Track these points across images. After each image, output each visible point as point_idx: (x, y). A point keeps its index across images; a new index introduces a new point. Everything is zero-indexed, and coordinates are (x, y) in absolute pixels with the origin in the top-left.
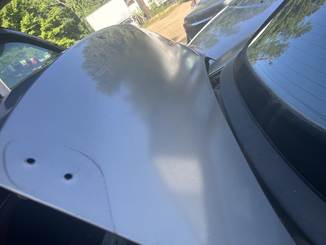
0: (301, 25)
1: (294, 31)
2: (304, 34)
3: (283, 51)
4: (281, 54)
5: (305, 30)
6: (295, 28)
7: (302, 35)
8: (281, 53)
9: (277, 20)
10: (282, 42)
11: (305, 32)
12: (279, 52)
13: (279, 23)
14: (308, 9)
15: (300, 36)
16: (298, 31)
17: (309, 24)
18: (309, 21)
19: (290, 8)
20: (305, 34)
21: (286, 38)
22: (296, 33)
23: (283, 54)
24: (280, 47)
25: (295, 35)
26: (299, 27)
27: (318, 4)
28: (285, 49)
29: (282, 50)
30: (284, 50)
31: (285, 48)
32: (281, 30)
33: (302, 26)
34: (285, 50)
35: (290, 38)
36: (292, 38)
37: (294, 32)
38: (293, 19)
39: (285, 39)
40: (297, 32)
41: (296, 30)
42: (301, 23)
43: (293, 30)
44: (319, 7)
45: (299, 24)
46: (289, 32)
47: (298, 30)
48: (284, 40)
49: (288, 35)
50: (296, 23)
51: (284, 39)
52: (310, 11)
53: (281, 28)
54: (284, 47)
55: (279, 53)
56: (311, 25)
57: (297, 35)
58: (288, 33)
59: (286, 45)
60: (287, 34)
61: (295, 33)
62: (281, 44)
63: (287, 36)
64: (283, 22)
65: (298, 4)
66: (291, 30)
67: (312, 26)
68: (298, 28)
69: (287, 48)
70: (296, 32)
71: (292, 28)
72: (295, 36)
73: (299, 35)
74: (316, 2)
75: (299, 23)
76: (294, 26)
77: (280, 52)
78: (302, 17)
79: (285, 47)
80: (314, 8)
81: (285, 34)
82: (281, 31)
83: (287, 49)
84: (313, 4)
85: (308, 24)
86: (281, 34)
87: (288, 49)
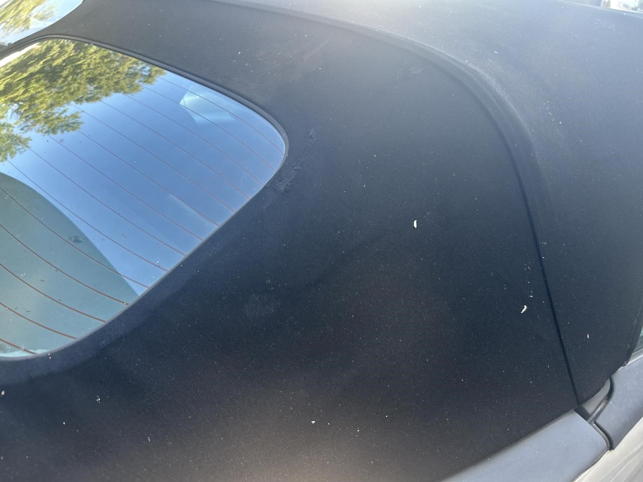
0: (61, 114)
1: (45, 118)
2: (62, 132)
3: (14, 150)
4: (8, 157)
5: (68, 125)
6: (47, 113)
7: (59, 131)
8: (8, 154)
9: (9, 71)
10: (16, 131)
11: (66, 129)
12: (6, 150)
13: (13, 78)
14: (79, 90)
15: (55, 134)
16: (54, 123)
17: (76, 117)
18: (77, 113)
19: (38, 61)
20: (65, 132)
21: (27, 126)
22: (48, 125)
23: (12, 158)
24: (10, 139)
25: (46, 127)
26: (57, 115)
27: (98, 90)
28: (19, 149)
29: (12, 149)
30: (16, 150)
31: (20, 147)
32: (19, 101)
33: (63, 116)
34: (18, 151)
35: (35, 129)
36: (38, 131)
37: (45, 120)
38: (45, 92)
39: (24, 127)
40: (51, 123)
41: (50, 118)
42: (62, 109)
43: (44, 116)
44: (99, 96)
45: (57, 110)
46: (34, 116)
47: (53, 120)
48: (22, 129)
49: (32, 120)
50: (52, 106)
51: (22, 126)
52: (81, 96)
53: (17, 96)
54: (19, 143)
55: (5, 154)
56: (80, 120)
57: (49, 127)
58: (32, 117)
59: (24, 142)
60: (30, 118)
61: (46, 123)
62: (13, 135)
63: (29, 124)
64: (23, 84)
65: (56, 66)
66: (40, 114)
67: (81, 123)
68: (54, 117)
69: (23, 148)
70: (49, 123)
71: (43, 112)
72: (44, 129)
73: (54, 131)
74: (95, 86)
75: (58, 108)
76: (47, 109)
77: (8, 151)
78: (64, 99)
79: (19, 145)
80: (91, 93)
81: (26, 117)
82: (17, 102)
83: (23, 150)
84: (88, 86)
85: (74, 116)
86: (17, 111)
87: (25, 150)
